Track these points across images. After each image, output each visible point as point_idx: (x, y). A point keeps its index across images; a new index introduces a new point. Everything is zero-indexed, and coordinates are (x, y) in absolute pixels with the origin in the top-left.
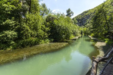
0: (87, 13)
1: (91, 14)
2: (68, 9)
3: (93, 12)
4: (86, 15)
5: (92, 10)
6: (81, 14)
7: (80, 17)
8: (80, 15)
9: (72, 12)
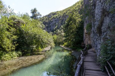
0: (55, 16)
1: (60, 17)
2: (33, 9)
3: (62, 15)
4: (54, 18)
5: (61, 12)
6: (48, 15)
7: (47, 19)
8: (46, 16)
9: (39, 13)
